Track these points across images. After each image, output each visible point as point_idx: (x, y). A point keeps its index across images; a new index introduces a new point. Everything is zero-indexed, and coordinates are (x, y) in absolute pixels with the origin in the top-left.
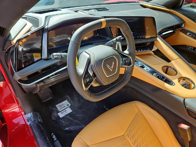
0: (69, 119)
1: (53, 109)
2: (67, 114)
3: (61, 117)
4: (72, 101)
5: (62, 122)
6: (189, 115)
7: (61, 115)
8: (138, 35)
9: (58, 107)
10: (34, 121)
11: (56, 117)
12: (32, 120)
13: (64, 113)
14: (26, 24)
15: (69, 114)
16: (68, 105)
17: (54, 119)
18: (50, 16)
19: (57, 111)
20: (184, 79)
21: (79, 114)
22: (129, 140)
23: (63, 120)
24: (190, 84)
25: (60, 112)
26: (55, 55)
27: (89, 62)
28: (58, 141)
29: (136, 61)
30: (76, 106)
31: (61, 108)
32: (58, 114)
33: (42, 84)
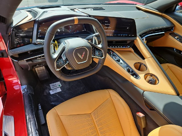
0: (57, 97)
1: (47, 86)
2: (57, 92)
3: (51, 94)
4: (64, 83)
5: (51, 98)
6: (146, 105)
7: (52, 92)
8: (119, 33)
9: (51, 86)
10: (27, 92)
11: (48, 93)
12: (25, 91)
13: (55, 91)
14: (28, 16)
15: (58, 93)
16: (59, 86)
17: (45, 94)
18: (46, 12)
19: (49, 89)
20: (151, 76)
21: (66, 94)
22: (94, 119)
23: (52, 97)
24: (155, 81)
25: (52, 90)
26: (38, 41)
27: (63, 50)
28: (41, 110)
29: (114, 55)
30: (66, 87)
31: (53, 87)
32: (50, 91)
33: (31, 62)
